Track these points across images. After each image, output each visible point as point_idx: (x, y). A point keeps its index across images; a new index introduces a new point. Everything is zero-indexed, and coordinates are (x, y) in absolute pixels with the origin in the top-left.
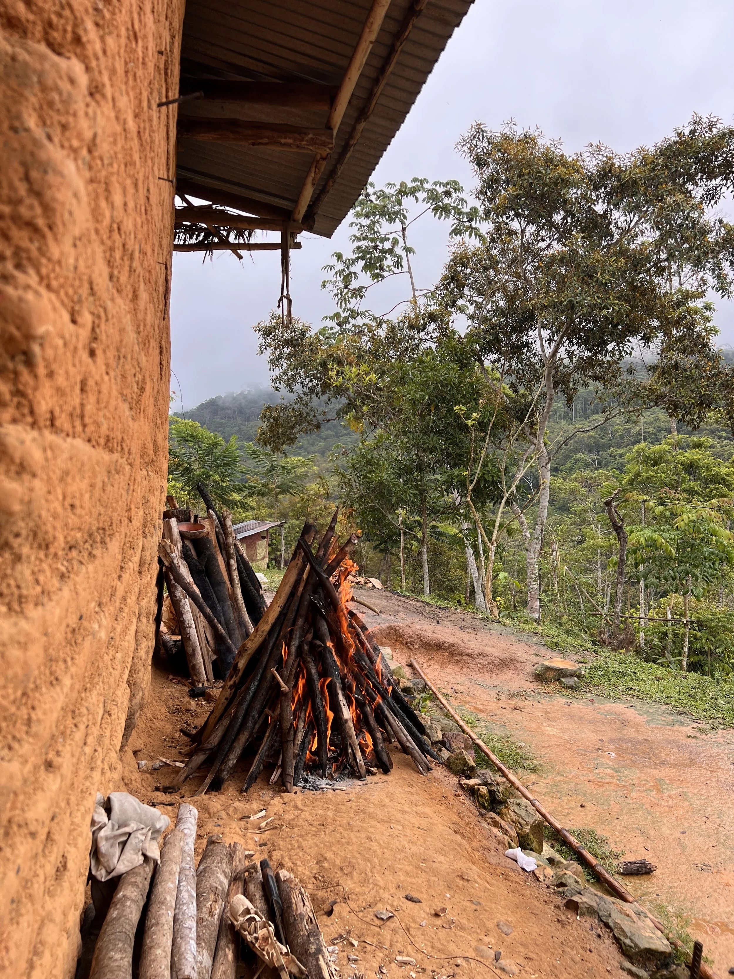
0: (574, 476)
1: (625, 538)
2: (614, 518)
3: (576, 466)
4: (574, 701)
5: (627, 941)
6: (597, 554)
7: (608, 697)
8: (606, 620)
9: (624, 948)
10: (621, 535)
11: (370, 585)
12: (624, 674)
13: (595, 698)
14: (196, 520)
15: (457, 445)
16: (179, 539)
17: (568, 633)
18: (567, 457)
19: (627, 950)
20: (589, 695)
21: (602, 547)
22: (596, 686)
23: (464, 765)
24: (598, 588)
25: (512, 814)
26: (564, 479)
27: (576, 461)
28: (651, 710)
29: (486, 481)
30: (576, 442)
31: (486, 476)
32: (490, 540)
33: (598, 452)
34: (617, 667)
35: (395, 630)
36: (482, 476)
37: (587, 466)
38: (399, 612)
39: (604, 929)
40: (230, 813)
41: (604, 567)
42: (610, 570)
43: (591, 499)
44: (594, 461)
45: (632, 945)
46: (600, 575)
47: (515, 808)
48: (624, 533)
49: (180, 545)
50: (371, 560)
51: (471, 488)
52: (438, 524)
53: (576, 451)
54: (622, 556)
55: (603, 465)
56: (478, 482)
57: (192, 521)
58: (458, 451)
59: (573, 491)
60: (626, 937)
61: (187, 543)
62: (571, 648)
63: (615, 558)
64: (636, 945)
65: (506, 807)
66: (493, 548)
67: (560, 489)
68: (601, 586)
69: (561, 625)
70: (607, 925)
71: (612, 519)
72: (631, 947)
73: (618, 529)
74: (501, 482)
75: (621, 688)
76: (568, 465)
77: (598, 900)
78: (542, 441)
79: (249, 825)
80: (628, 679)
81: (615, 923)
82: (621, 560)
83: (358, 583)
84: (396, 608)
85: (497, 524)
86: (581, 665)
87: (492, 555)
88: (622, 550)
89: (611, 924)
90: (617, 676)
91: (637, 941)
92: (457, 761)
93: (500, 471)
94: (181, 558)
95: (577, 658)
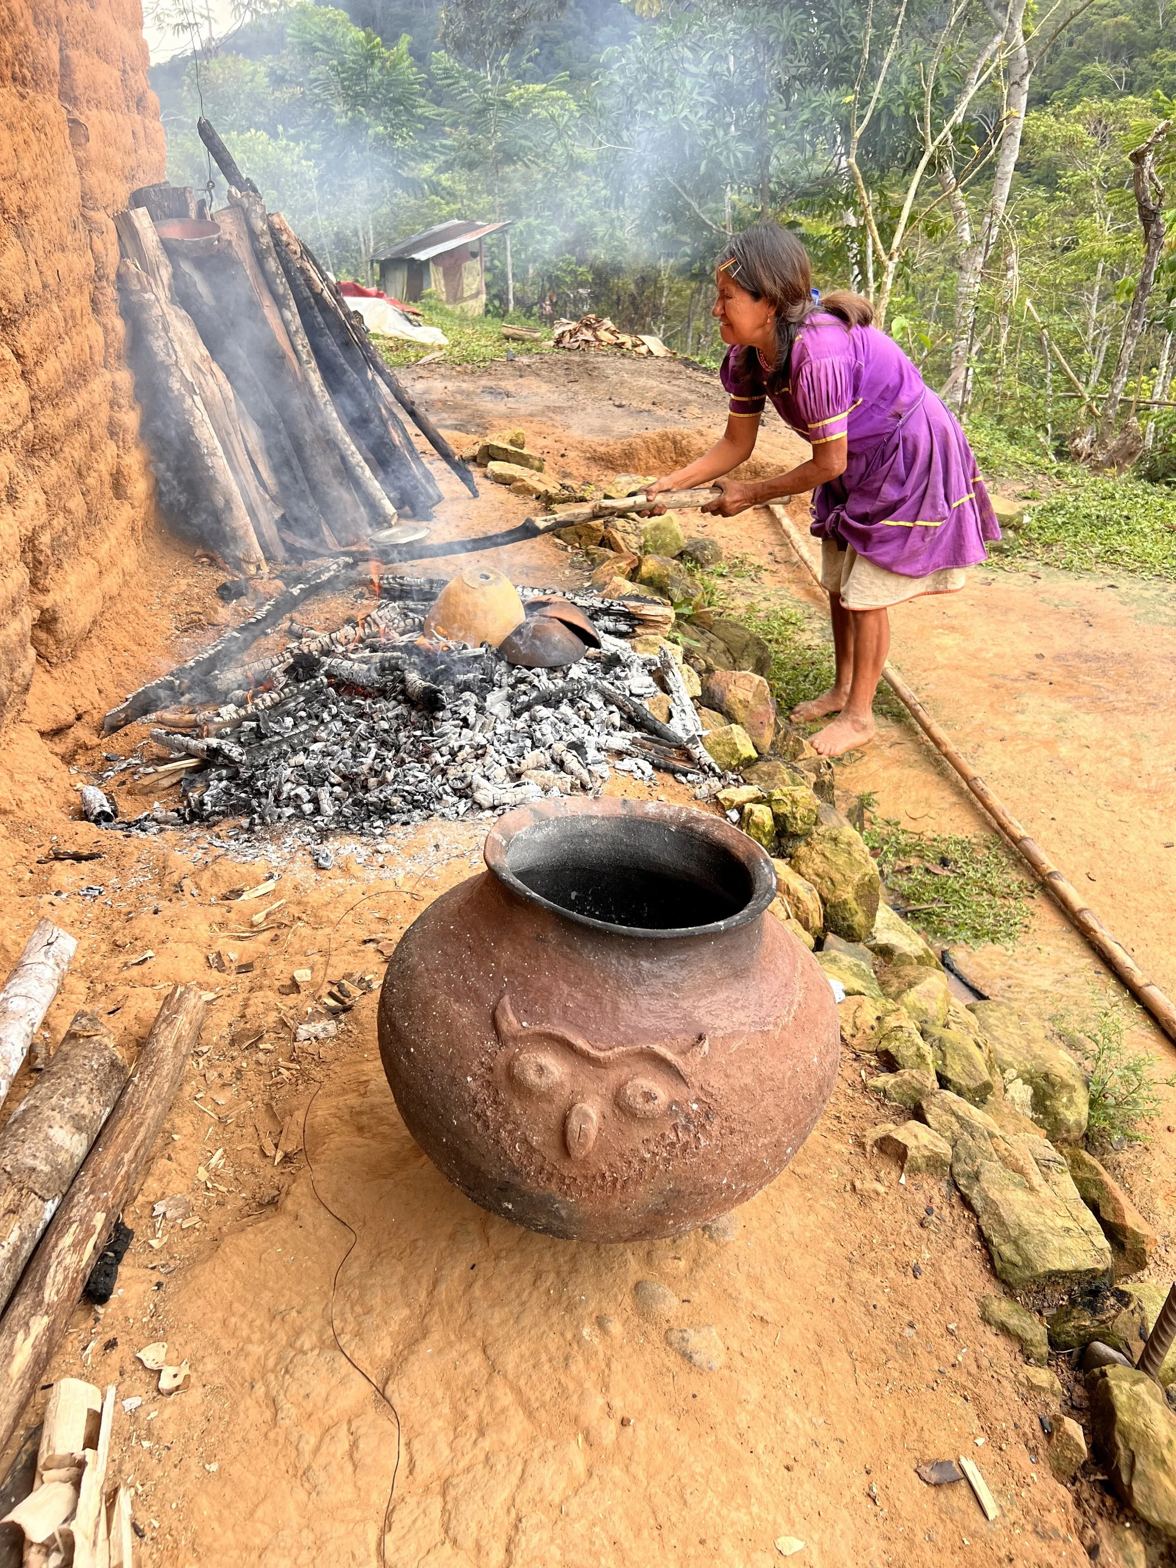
0: (1079, 108)
1: (1159, 236)
2: (1144, 191)
3: (1083, 91)
4: (1001, 575)
5: (1007, 1250)
6: (1095, 271)
7: (1068, 568)
8: (1089, 407)
9: (998, 1264)
10: (1154, 229)
11: (643, 350)
12: (1105, 522)
13: (1043, 571)
14: (201, 214)
15: (840, 34)
16: (163, 259)
17: (1013, 437)
18: (1068, 72)
19: (1004, 1270)
20: (1031, 563)
21: (1107, 256)
22: (1047, 545)
23: (732, 755)
24: (1086, 339)
25: (818, 859)
26: (1057, 117)
27: (1086, 79)
28: (1146, 594)
29: (892, 117)
30: (1090, 37)
31: (893, 107)
32: (887, 249)
33: (1131, 59)
34: (1094, 507)
35: (675, 442)
36: (886, 107)
37: (1105, 90)
38: (687, 403)
39: (957, 1211)
40: (203, 884)
41: (1105, 297)
42: (1114, 304)
43: (1103, 157)
44: (1119, 79)
45: (1017, 1259)
46: (1094, 314)
47: (827, 847)
48: (1159, 225)
49: (165, 273)
50: (678, 293)
51: (857, 134)
52: (801, 219)
53: (1086, 57)
54: (1146, 276)
55: (1135, 89)
56: (876, 119)
57: (193, 214)
58: (840, 50)
59: (1070, 143)
60: (1008, 1239)
61: (186, 267)
62: (1013, 468)
63: (1130, 280)
64: (1028, 1263)
65: (808, 844)
66: (891, 266)
67: (1045, 137)
68: (1092, 334)
69: (1000, 420)
70: (966, 1202)
71: (1139, 195)
72: (1015, 1265)
73: (1149, 217)
74: (922, 119)
75: (1097, 549)
76: (1069, 89)
77: (956, 1127)
78: (1019, 24)
79: (232, 915)
80: (1113, 530)
81: (986, 1199)
82: (1144, 285)
83: (620, 346)
84: (685, 395)
85: (905, 214)
86: (1025, 503)
87: (888, 280)
88: (1148, 264)
89: (977, 1203)
90: (1092, 525)
91: (1030, 1249)
92: (718, 748)
93: (923, 94)
94: (173, 302)
95: (1019, 488)
